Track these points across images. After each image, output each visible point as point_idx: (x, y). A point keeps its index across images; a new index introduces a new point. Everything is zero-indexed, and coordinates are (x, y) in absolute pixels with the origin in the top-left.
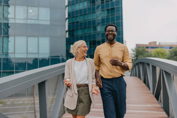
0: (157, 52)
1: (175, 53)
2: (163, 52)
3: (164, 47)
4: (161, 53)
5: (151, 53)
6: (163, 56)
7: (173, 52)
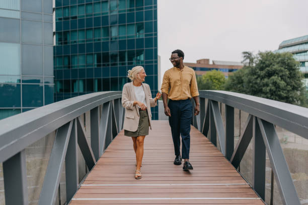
0: (211, 76)
1: (239, 80)
2: (219, 76)
3: (221, 70)
4: (217, 79)
5: (200, 78)
6: (220, 84)
7: (235, 78)
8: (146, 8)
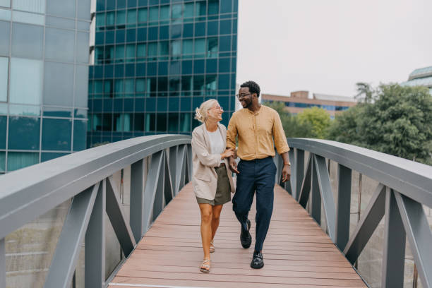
0: (310, 116)
1: (350, 122)
2: (321, 116)
3: (324, 107)
4: (318, 120)
5: (294, 118)
6: (322, 126)
7: (344, 120)
8: (222, 17)
